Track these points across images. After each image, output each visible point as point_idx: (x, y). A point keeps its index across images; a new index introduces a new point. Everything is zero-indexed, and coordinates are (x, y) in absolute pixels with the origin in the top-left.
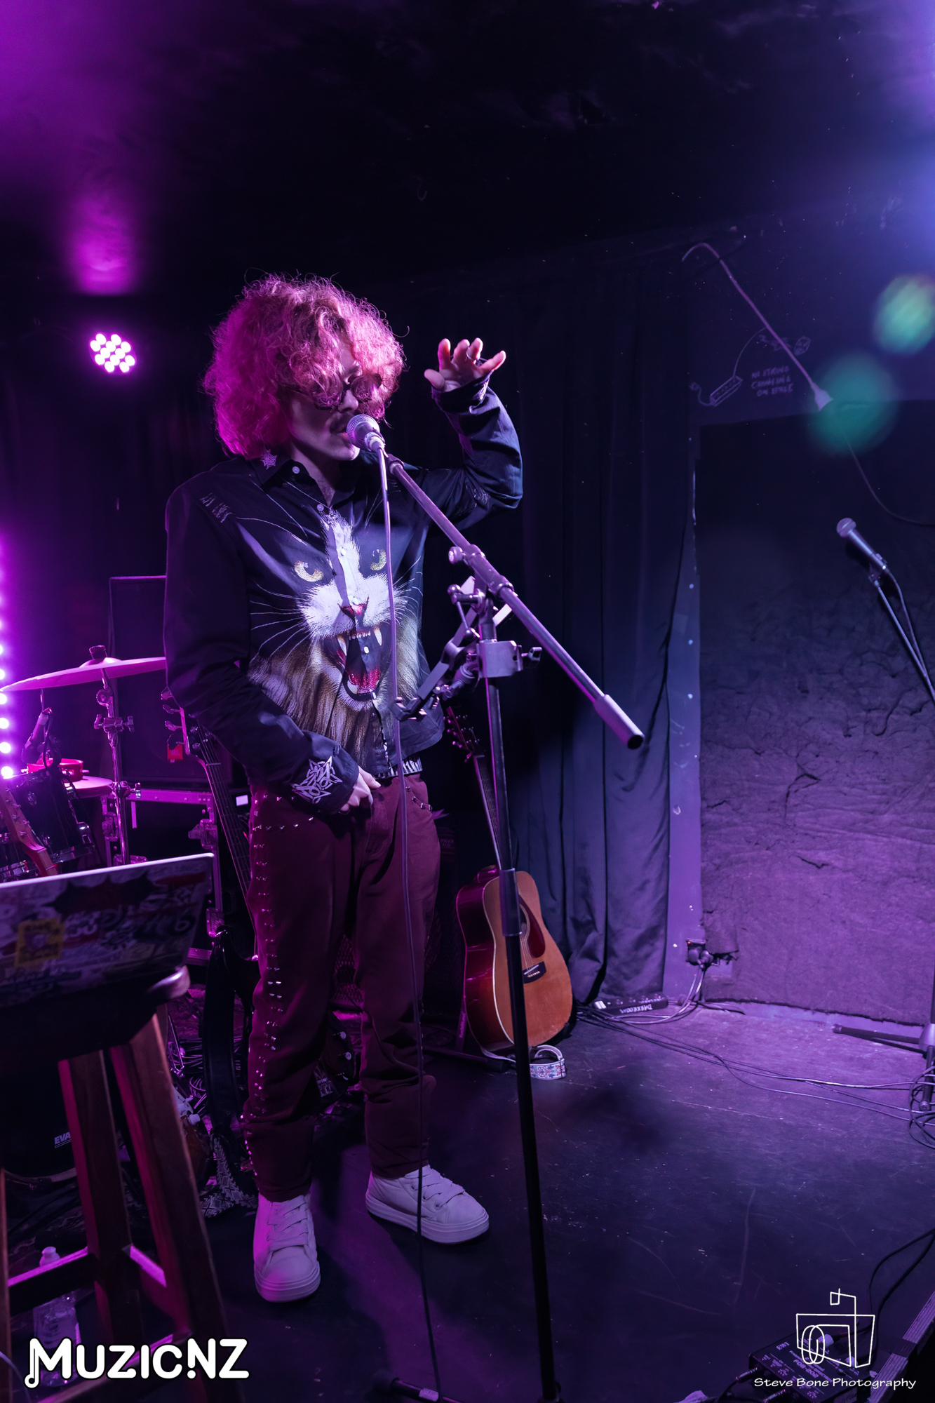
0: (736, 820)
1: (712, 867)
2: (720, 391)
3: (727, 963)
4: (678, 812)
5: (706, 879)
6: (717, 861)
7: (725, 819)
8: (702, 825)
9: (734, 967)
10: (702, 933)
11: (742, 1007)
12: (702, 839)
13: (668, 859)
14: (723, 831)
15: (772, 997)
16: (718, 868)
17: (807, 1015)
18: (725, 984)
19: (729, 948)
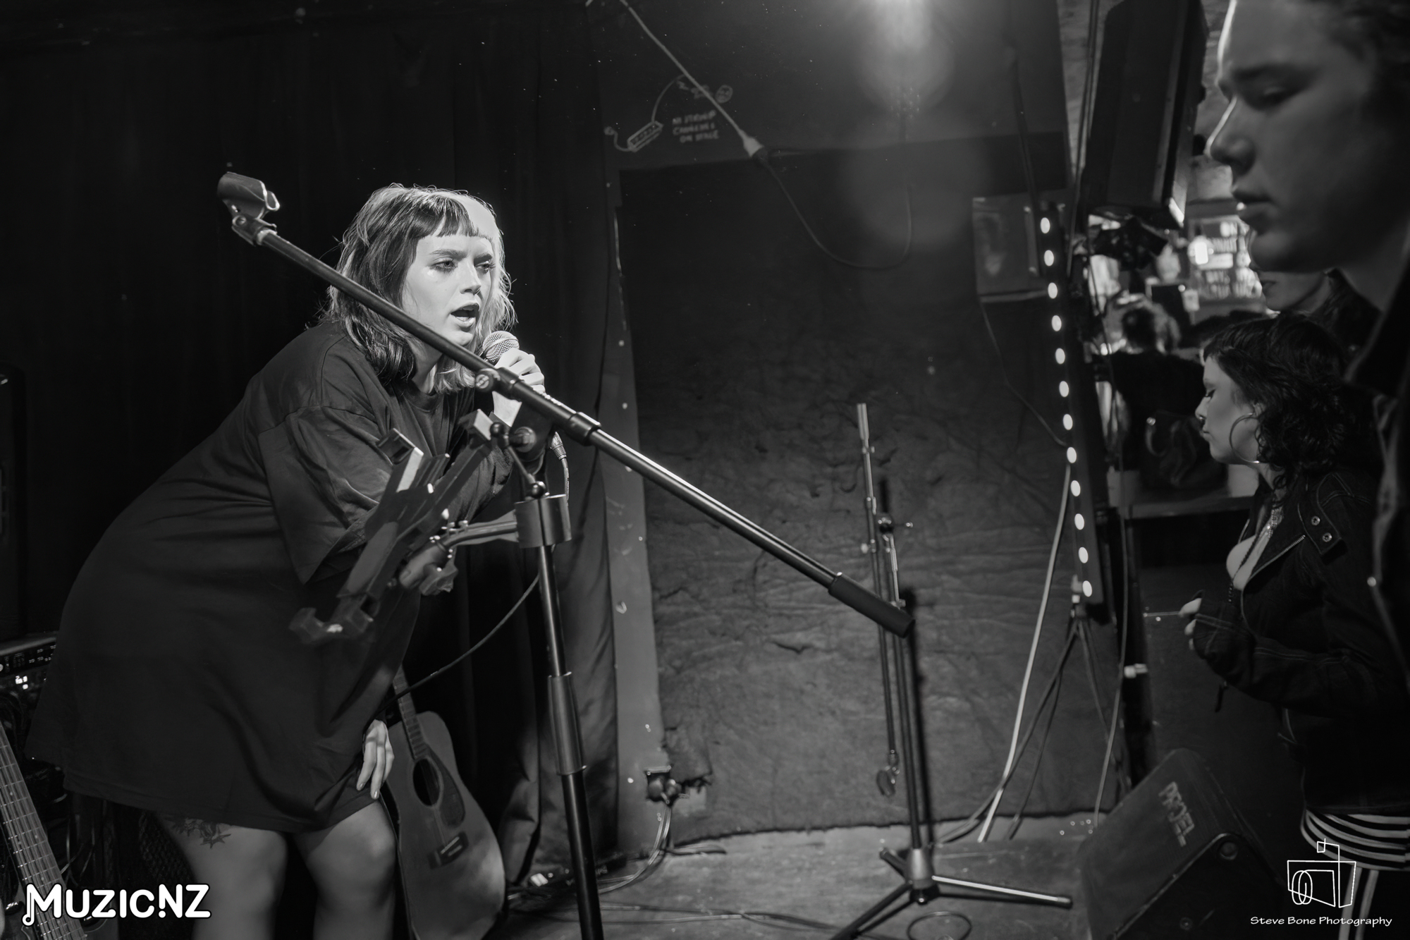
0: (697, 608)
1: (671, 671)
2: (639, 136)
3: (699, 791)
4: (622, 609)
5: (665, 687)
6: (677, 663)
7: (682, 609)
8: (656, 621)
9: (708, 794)
10: (664, 757)
11: (722, 844)
12: (656, 638)
13: (614, 670)
14: (682, 624)
15: (759, 823)
16: (679, 671)
17: (803, 837)
18: (698, 819)
19: (700, 770)
